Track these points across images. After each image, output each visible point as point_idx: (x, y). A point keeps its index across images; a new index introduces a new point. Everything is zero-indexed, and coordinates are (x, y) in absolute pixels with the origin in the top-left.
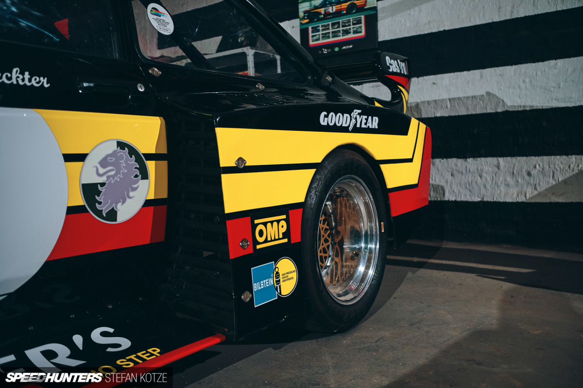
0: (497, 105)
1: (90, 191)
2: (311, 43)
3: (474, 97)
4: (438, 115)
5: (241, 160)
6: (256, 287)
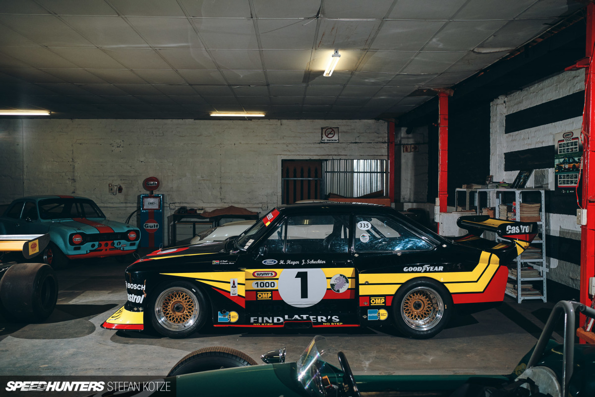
1: (332, 285)
2: (559, 185)
5: (367, 282)
6: (369, 315)
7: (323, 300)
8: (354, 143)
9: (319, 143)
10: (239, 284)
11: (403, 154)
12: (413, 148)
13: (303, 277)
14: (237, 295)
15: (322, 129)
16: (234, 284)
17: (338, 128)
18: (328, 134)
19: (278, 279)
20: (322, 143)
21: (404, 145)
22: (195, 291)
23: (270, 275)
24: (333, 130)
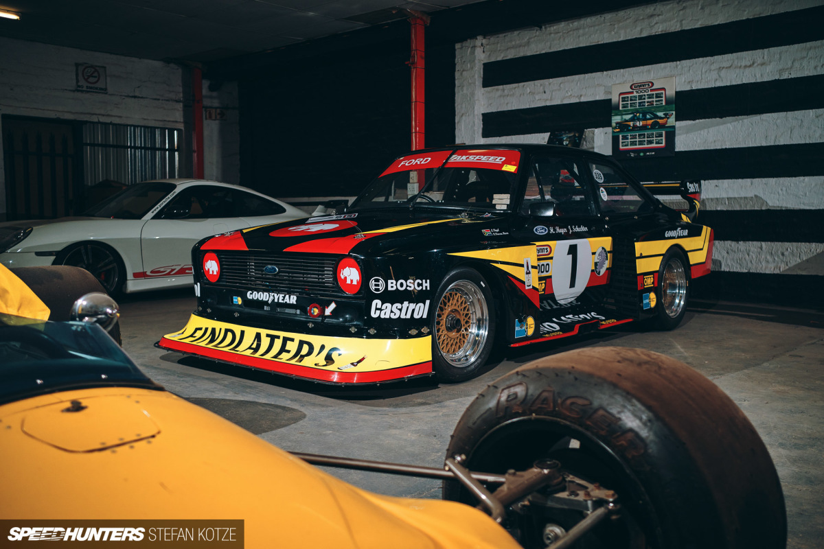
0: (762, 204)
2: (621, 147)
3: (745, 198)
4: (719, 209)
5: (641, 254)
6: (644, 302)
7: (586, 288)
8: (132, 97)
9: (74, 91)
10: (532, 267)
11: (206, 122)
12: (219, 114)
13: (573, 251)
14: (531, 287)
15: (77, 65)
16: (528, 267)
17: (105, 68)
18: (89, 77)
19: (551, 258)
20: (78, 91)
21: (206, 108)
22: (484, 286)
23: (545, 253)
24: (96, 71)
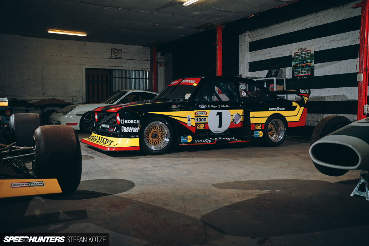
0: (346, 99)
1: (233, 120)
2: (295, 75)
3: (339, 96)
4: (330, 100)
5: (254, 116)
6: (255, 134)
7: (228, 128)
8: (131, 60)
9: (110, 59)
10: (192, 119)
11: (159, 68)
12: (164, 65)
13: (220, 114)
14: (191, 125)
15: (111, 49)
16: (189, 119)
17: (121, 50)
18: (115, 53)
19: (208, 116)
20: (111, 58)
21: (159, 62)
22: (167, 124)
23: (204, 114)
24: (118, 51)
